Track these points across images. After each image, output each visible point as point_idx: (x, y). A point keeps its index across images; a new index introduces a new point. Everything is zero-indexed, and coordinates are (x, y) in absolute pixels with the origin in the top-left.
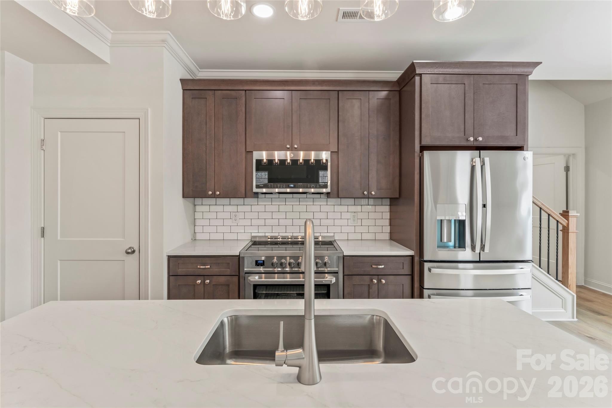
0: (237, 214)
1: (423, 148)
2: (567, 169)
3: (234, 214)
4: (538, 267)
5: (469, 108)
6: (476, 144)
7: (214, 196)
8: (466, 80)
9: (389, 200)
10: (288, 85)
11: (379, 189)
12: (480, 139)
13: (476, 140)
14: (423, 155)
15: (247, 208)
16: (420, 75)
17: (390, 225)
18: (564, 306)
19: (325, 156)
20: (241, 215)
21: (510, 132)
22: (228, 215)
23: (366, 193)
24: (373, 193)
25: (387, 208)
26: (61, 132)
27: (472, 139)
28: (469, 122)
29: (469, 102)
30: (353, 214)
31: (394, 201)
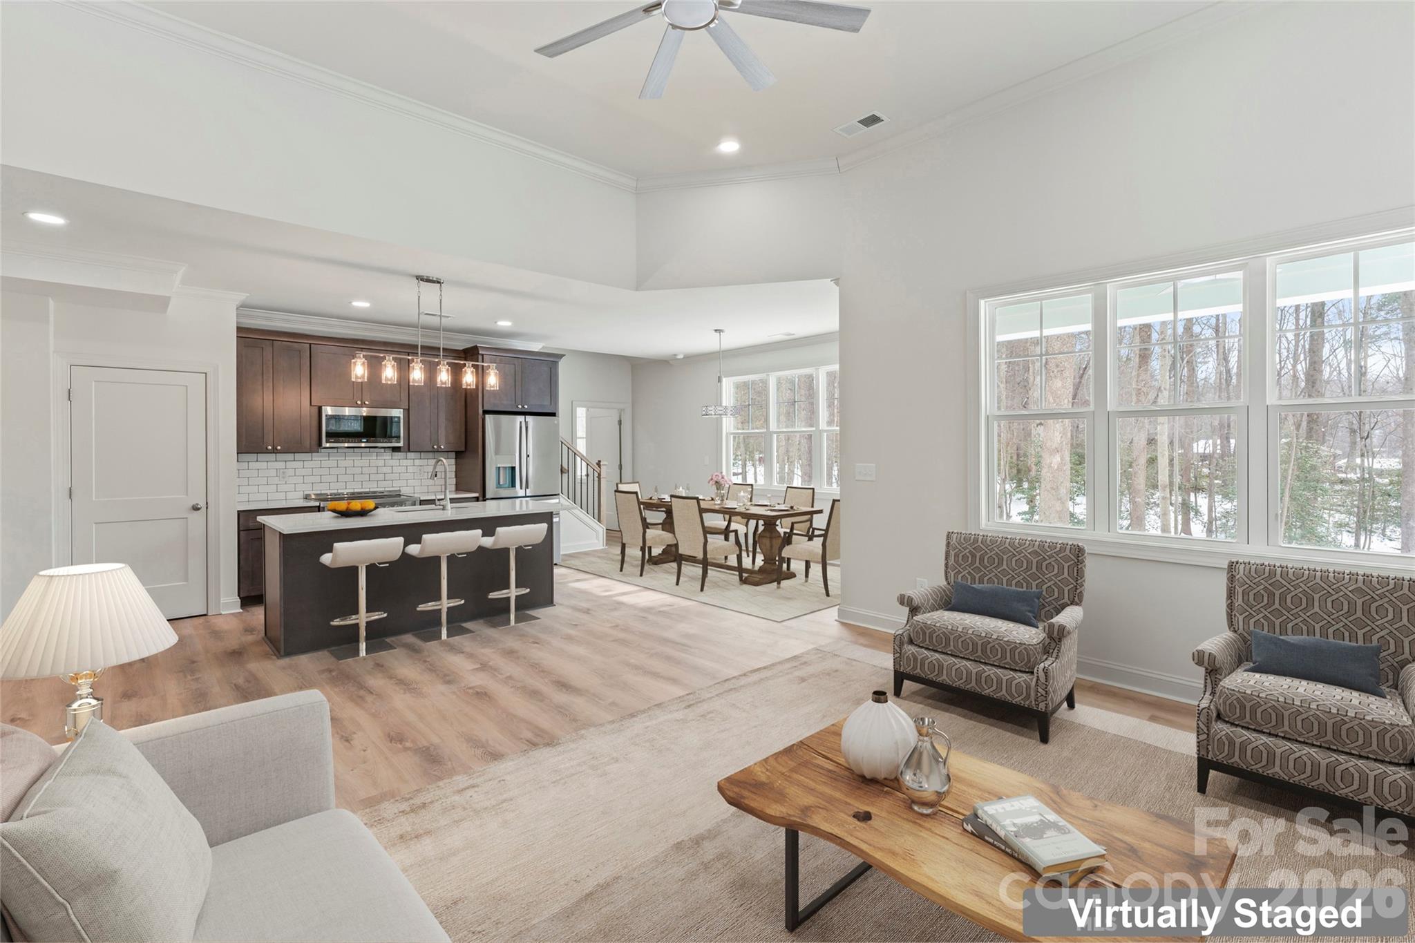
0: (285, 470)
1: (486, 412)
2: (620, 423)
3: (282, 470)
4: (586, 513)
5: (518, 384)
6: (523, 410)
7: (274, 451)
8: (516, 361)
9: (454, 453)
10: (357, 344)
11: (447, 443)
12: (526, 407)
13: (523, 407)
14: (485, 417)
15: (298, 464)
16: (483, 355)
17: (456, 477)
18: (597, 538)
19: (397, 413)
20: (291, 472)
21: (547, 403)
22: (273, 473)
23: (435, 447)
24: (442, 447)
25: (453, 461)
26: (95, 381)
27: (520, 407)
28: (519, 393)
29: (518, 378)
30: (420, 467)
31: (459, 455)
